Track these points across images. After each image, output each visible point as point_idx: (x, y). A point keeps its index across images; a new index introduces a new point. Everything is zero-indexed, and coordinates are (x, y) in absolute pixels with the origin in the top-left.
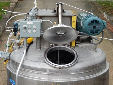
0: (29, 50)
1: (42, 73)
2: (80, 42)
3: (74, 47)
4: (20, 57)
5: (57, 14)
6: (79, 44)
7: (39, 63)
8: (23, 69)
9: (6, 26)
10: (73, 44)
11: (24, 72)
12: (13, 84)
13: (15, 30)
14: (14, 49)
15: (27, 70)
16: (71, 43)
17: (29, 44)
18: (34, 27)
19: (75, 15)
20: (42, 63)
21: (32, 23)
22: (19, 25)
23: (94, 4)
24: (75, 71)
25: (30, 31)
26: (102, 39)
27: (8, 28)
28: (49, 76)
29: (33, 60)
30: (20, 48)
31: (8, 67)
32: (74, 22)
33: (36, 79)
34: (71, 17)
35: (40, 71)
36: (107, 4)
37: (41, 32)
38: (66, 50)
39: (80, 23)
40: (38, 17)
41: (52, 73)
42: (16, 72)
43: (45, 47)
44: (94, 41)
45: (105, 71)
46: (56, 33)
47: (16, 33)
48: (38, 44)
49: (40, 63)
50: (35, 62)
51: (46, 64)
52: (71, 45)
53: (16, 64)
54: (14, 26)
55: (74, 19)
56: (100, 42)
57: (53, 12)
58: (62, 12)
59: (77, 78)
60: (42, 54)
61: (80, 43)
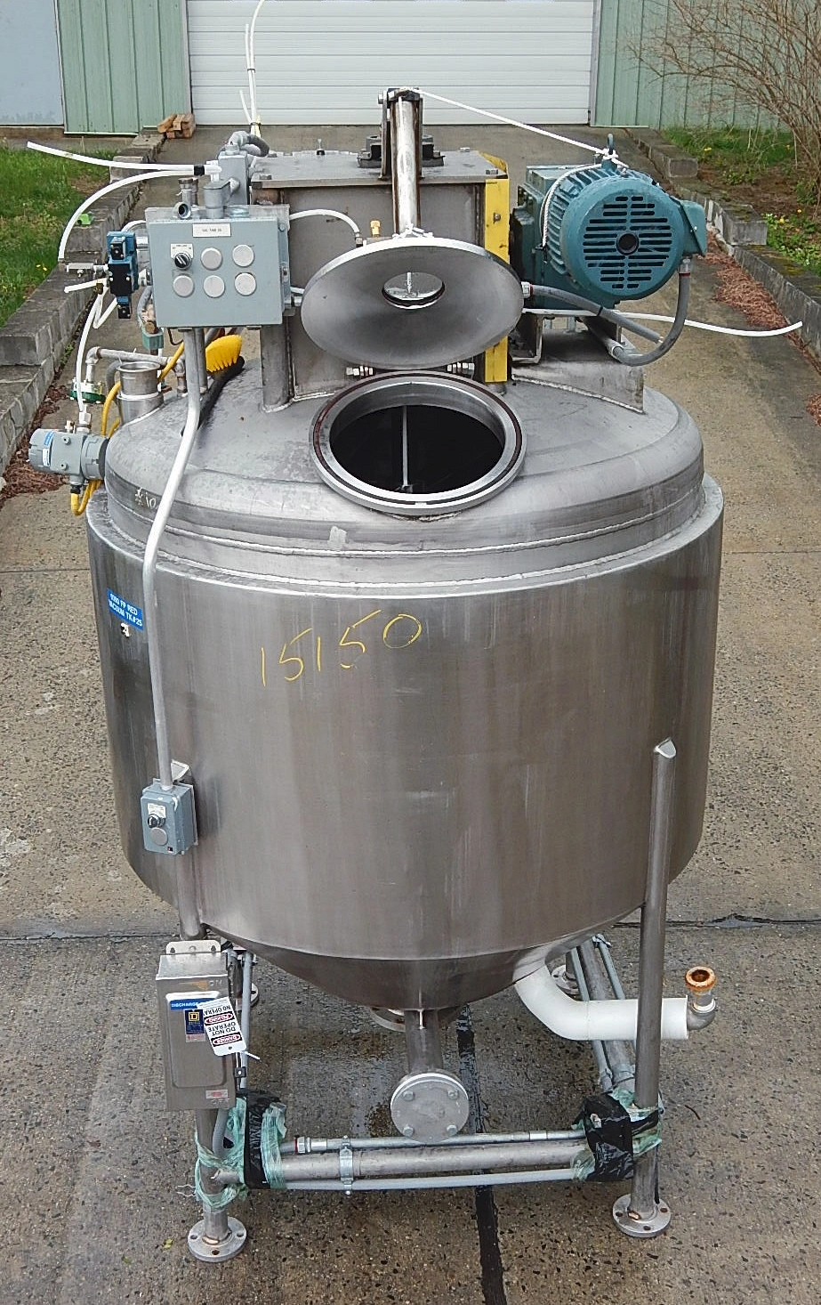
0: (218, 414)
1: (304, 546)
2: (539, 351)
3: (502, 387)
4: (162, 457)
5: (389, 172)
6: (533, 364)
7: (282, 487)
8: (183, 528)
9: (61, 255)
10: (496, 369)
11: (195, 550)
12: (129, 622)
13: (123, 283)
14: (127, 411)
15: (211, 534)
16: (479, 361)
17: (217, 376)
18: (243, 256)
19: (501, 173)
20: (299, 489)
21: (225, 230)
22: (145, 247)
23: (643, 145)
24: (504, 531)
25: (214, 285)
26: (678, 327)
27: (74, 272)
28: (347, 567)
29: (245, 472)
30: (160, 403)
31: (96, 523)
32: (497, 219)
33: (266, 584)
34: (476, 189)
35: (288, 536)
36: (730, 146)
37: (285, 293)
38: (449, 403)
39: (536, 229)
40: (267, 194)
41: (365, 546)
42: (141, 552)
43: (318, 390)
44: (624, 344)
45: (694, 531)
46: (383, 291)
47: (125, 300)
48: (275, 372)
49: (286, 487)
50: (255, 486)
51: (323, 491)
52: (479, 375)
53: (140, 502)
54: (112, 252)
55: (499, 200)
56: (663, 349)
57: (362, 164)
58: (422, 162)
59: (518, 576)
60: (302, 432)
61: (536, 359)
